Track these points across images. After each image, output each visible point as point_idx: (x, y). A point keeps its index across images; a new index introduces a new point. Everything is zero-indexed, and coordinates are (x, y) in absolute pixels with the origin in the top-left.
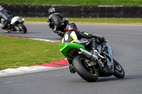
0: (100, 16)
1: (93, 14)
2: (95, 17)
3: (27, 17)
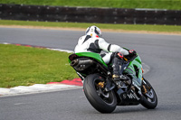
1: (129, 20)
2: (132, 23)
3: (44, 20)
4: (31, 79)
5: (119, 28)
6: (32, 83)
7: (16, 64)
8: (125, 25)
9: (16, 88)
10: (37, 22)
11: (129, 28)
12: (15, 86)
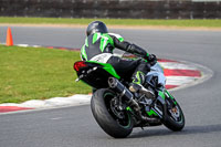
0: (195, 17)
1: (184, 14)
2: (188, 17)
3: (80, 17)
4: (69, 89)
5: (173, 24)
6: (71, 93)
7: (50, 71)
8: (179, 21)
9: (52, 100)
10: (72, 19)
11: (184, 24)
12: (50, 97)
